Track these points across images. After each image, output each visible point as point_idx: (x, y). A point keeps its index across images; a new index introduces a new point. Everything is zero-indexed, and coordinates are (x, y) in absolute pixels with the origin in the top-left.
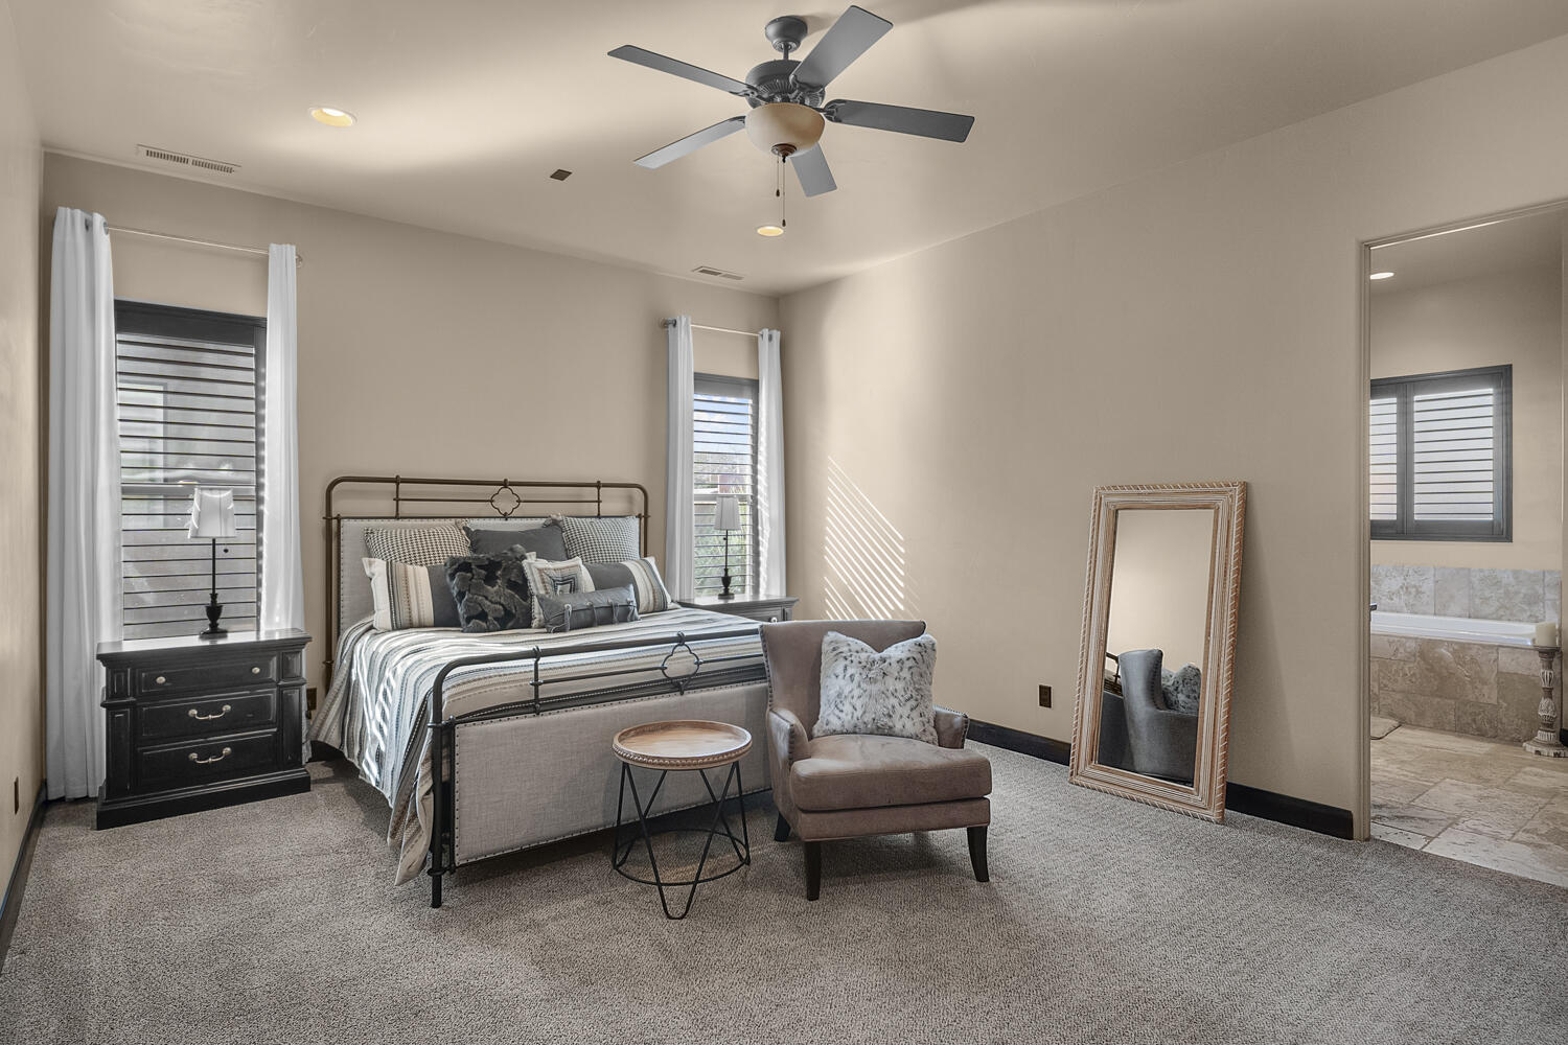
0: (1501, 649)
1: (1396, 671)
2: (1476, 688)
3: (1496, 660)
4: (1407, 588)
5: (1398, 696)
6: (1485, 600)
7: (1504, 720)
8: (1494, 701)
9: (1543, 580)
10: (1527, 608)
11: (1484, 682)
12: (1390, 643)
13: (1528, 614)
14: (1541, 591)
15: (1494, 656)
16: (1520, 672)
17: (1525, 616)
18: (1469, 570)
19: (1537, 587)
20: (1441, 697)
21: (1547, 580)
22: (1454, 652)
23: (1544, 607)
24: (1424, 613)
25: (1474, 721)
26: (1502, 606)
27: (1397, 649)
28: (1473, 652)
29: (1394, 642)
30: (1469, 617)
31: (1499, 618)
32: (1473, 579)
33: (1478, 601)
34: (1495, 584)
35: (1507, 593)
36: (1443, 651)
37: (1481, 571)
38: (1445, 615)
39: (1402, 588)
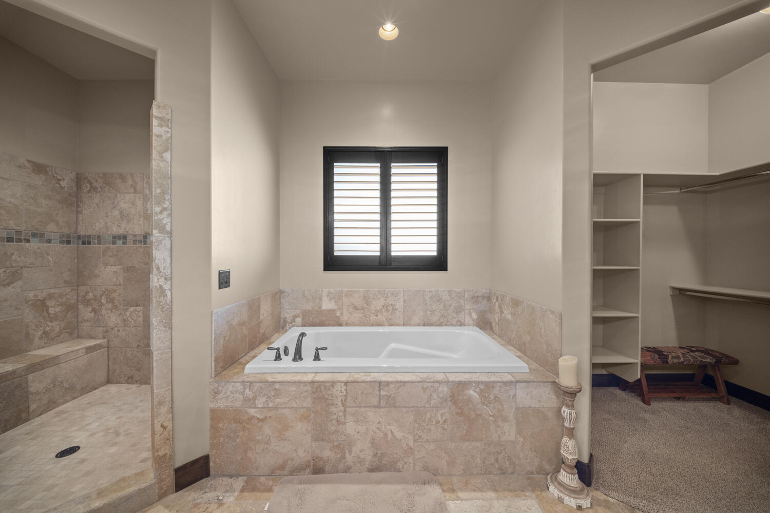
0: (518, 384)
1: (430, 420)
2: (499, 426)
3: (515, 396)
4: (387, 307)
5: (432, 446)
6: (433, 311)
7: (521, 455)
8: (512, 438)
9: (464, 296)
10: (455, 315)
11: (505, 420)
12: (424, 389)
13: (456, 320)
14: (463, 304)
15: (512, 393)
16: (533, 406)
17: (454, 321)
18: (424, 290)
19: (461, 301)
20: (469, 440)
21: (466, 296)
22: (481, 393)
23: (464, 314)
24: (397, 325)
25: (497, 460)
26: (443, 316)
27: (431, 395)
28: (496, 391)
29: (427, 388)
30: (424, 325)
31: (440, 325)
32: (426, 298)
33: (429, 313)
34: (438, 301)
35: (445, 306)
36: (471, 392)
37: (431, 291)
38: (410, 325)
39: (383, 306)
